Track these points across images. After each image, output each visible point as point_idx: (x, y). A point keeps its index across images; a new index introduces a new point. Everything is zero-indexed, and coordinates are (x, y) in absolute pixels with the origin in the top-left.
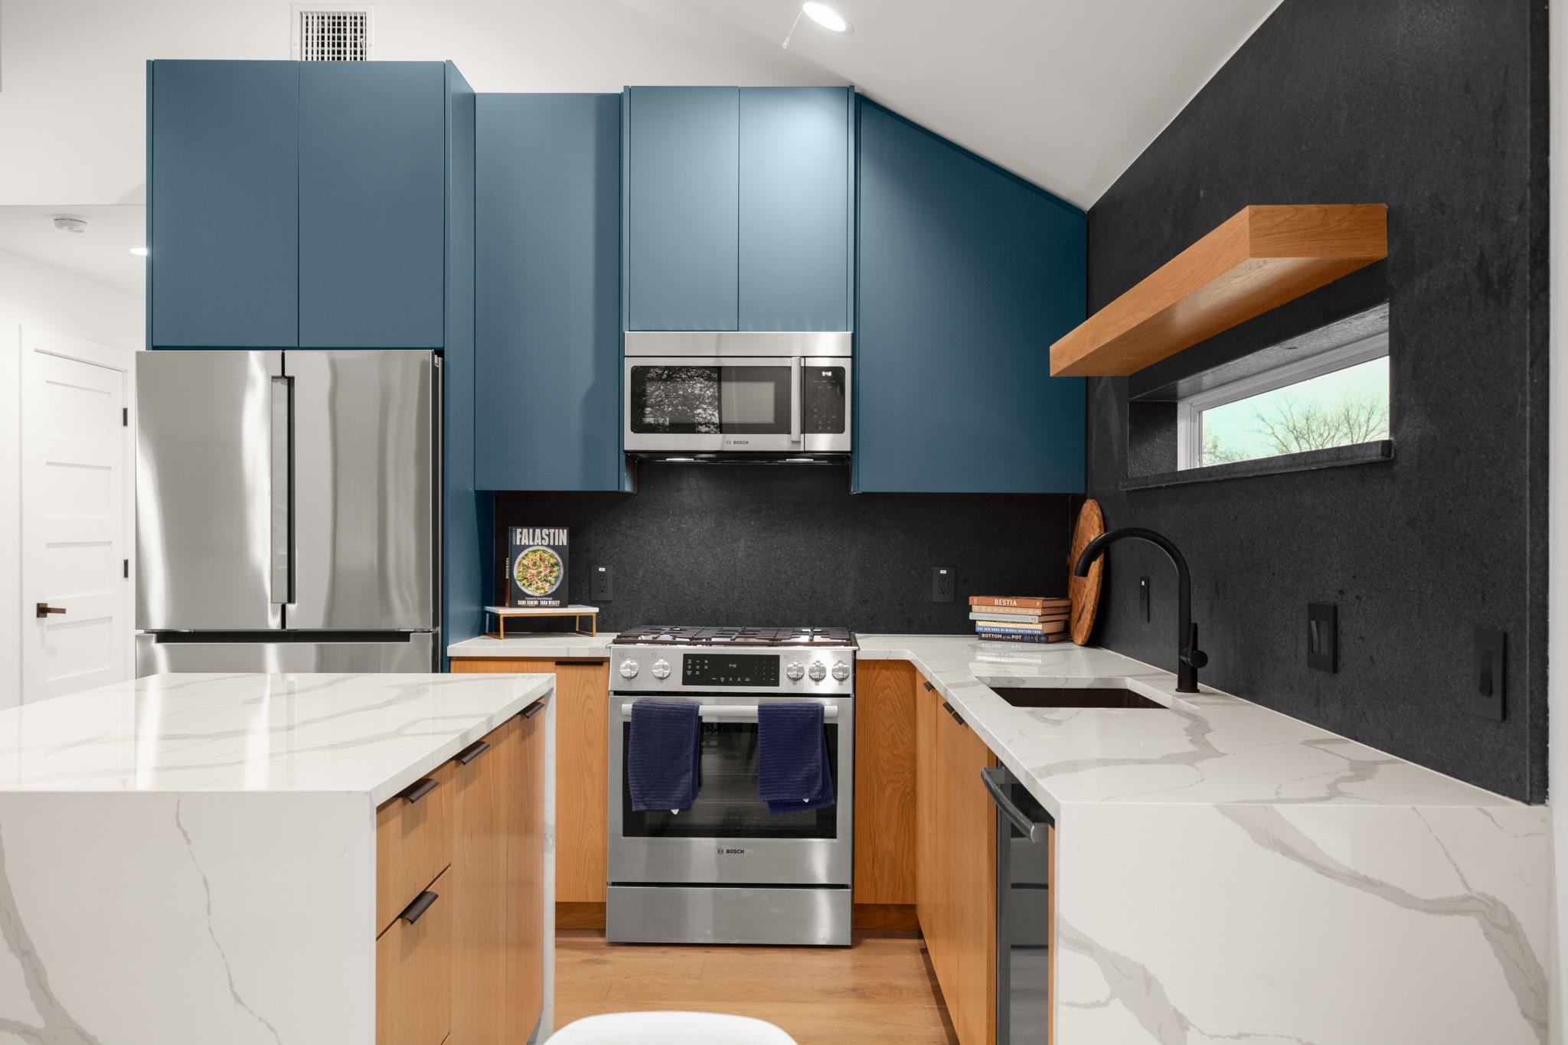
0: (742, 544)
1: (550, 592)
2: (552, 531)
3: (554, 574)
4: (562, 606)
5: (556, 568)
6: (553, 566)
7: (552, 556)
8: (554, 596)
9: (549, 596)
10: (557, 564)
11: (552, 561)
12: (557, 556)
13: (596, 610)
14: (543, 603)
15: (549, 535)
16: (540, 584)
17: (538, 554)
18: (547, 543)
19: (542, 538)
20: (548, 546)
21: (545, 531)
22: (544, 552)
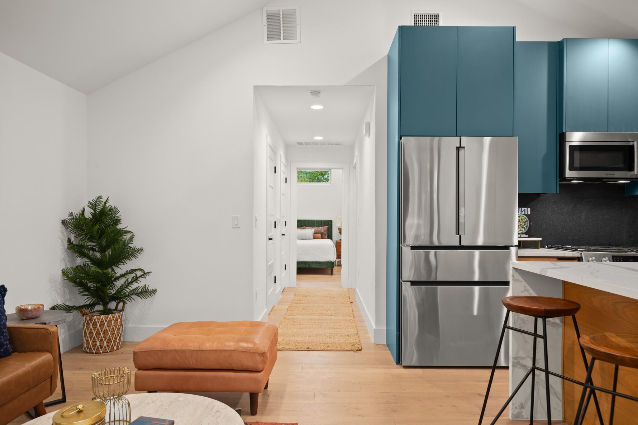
0: (584, 214)
1: (524, 232)
2: (525, 209)
3: (526, 225)
4: (529, 237)
5: (527, 223)
6: (525, 222)
7: (525, 218)
8: (526, 233)
9: (524, 233)
10: (527, 221)
11: (525, 220)
12: (527, 218)
13: (541, 239)
14: (522, 236)
15: (524, 210)
16: (521, 229)
17: (520, 217)
18: (523, 213)
19: (522, 211)
20: (524, 214)
21: (523, 209)
22: (523, 216)
